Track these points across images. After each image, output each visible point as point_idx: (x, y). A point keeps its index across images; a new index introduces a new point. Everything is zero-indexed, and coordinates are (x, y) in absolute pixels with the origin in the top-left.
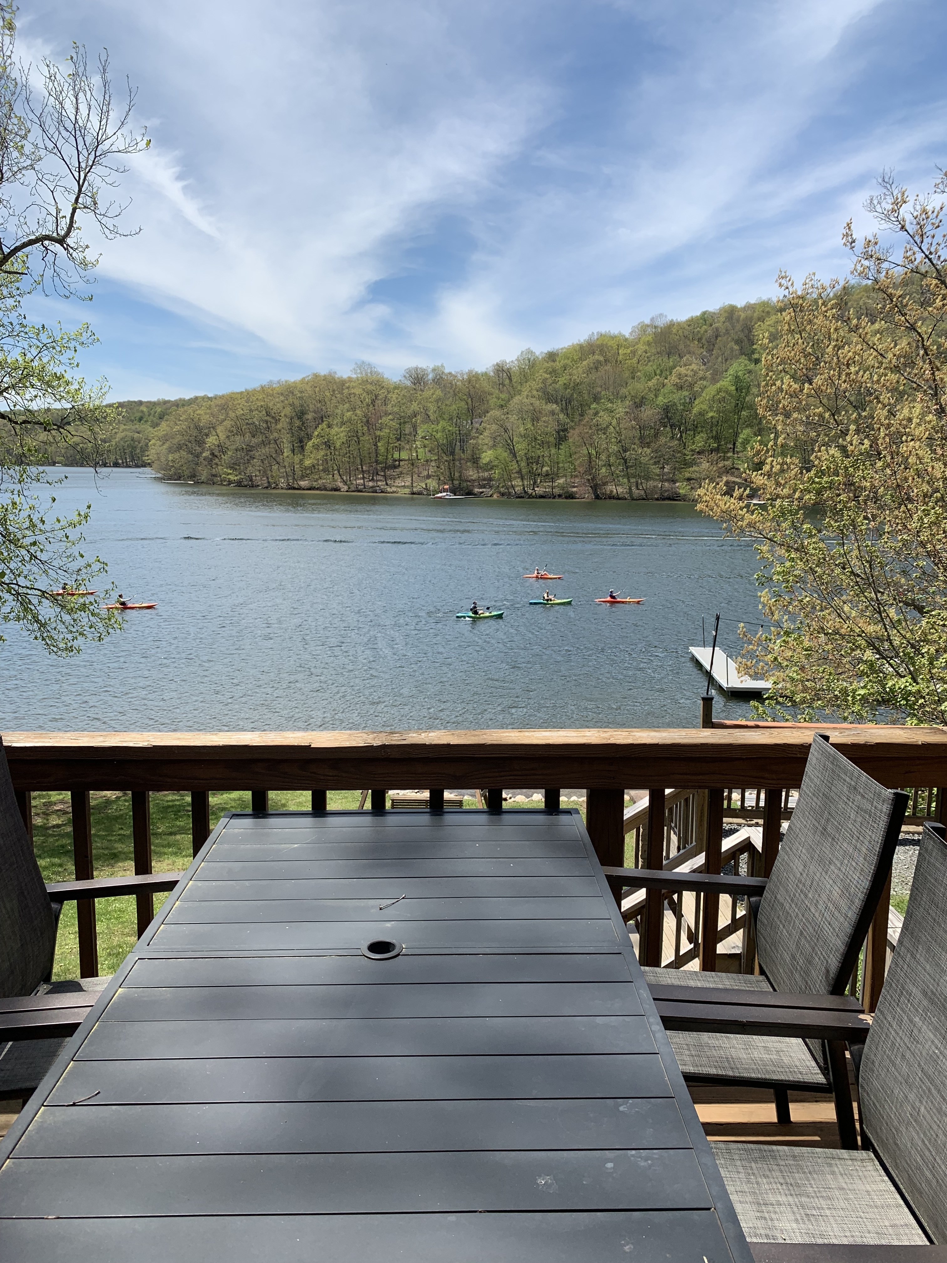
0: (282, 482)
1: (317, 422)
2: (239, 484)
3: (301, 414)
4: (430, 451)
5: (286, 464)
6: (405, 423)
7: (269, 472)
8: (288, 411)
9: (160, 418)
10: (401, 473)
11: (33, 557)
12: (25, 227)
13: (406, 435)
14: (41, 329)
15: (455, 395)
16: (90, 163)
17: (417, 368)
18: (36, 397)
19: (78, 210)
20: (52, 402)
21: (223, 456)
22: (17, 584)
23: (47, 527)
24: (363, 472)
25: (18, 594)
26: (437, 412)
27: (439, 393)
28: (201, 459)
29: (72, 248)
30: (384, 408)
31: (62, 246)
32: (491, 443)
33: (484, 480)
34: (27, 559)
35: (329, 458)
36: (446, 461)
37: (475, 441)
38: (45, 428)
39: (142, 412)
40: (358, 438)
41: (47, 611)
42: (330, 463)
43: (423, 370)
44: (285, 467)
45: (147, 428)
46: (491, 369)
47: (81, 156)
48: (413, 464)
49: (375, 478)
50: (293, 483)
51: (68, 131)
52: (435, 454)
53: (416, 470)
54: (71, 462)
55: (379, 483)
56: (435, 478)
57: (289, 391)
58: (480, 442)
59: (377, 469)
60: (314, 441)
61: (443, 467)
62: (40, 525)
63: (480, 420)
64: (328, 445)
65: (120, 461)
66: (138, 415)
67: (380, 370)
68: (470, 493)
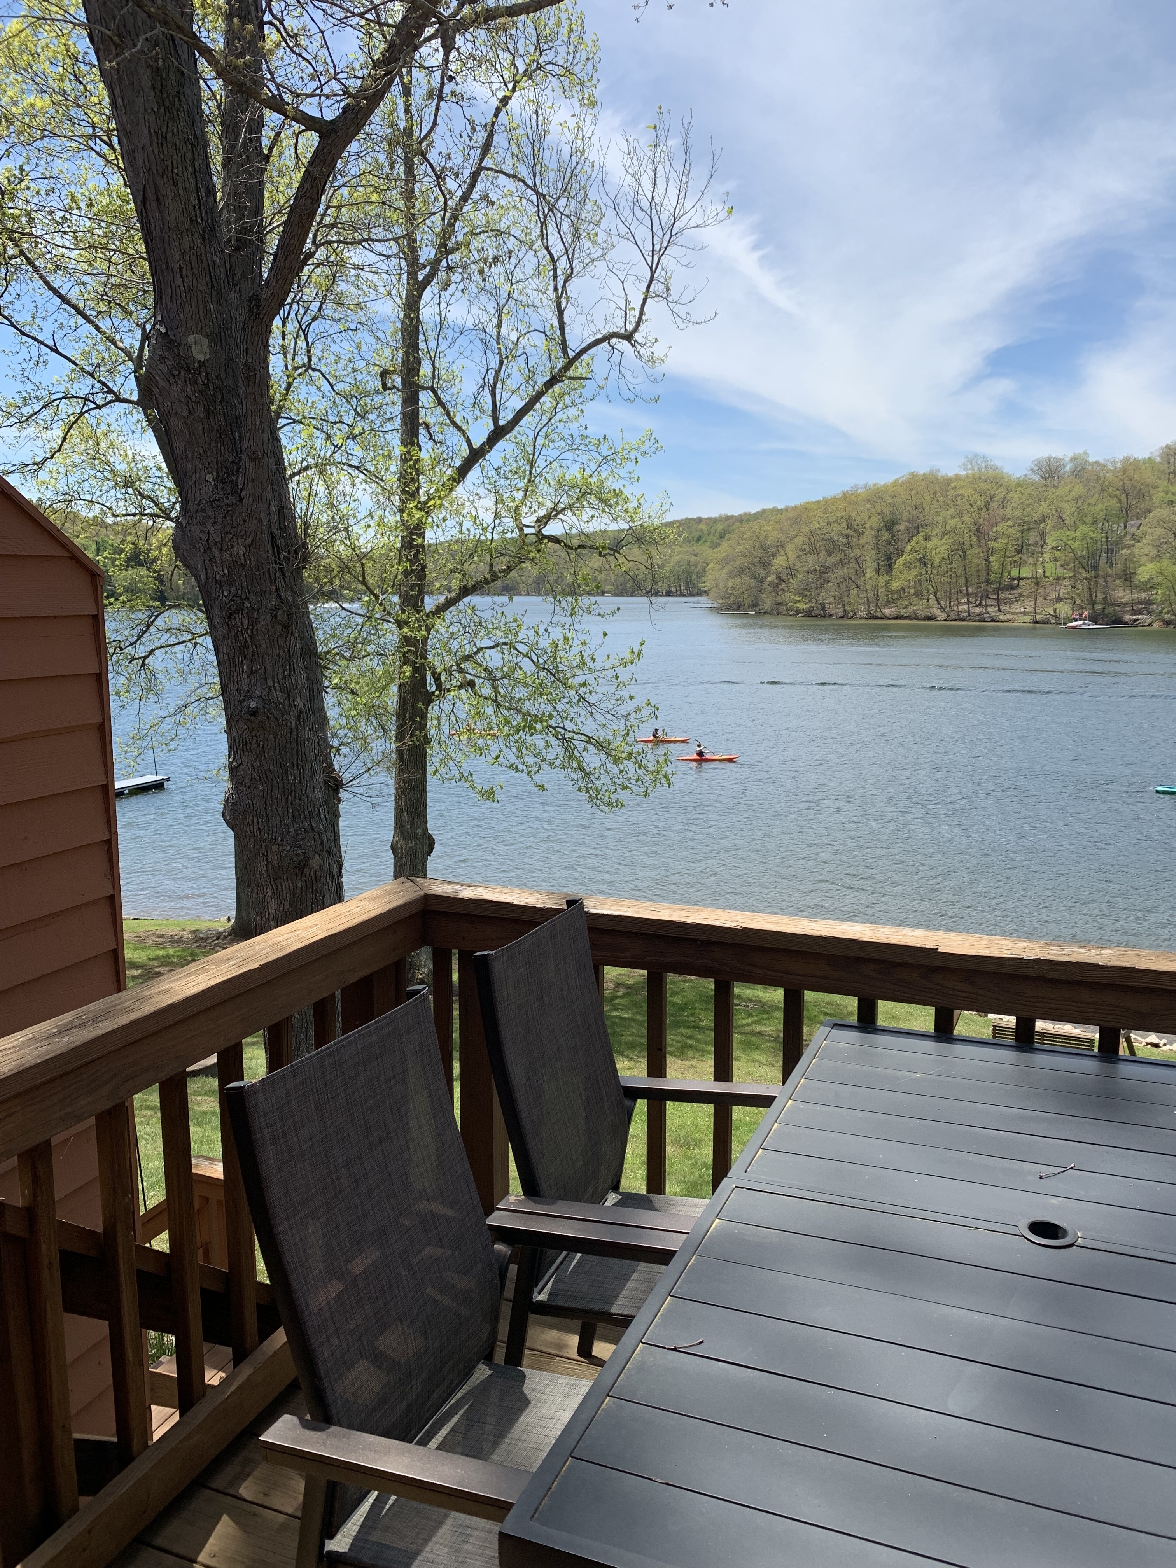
0: (862, 611)
1: (911, 534)
2: (809, 614)
3: (891, 525)
4: (1062, 566)
5: (868, 587)
6: (1029, 530)
7: (845, 598)
8: (875, 521)
9: (721, 537)
10: (1021, 595)
11: (582, 698)
12: (591, 325)
13: (1029, 545)
14: (602, 440)
15: (1103, 490)
16: (665, 244)
17: (1049, 459)
18: (593, 517)
19: (648, 300)
20: (609, 522)
21: (791, 580)
22: (563, 728)
23: (598, 665)
24: (968, 595)
25: (564, 738)
26: (1076, 514)
27: (1079, 489)
28: (766, 585)
29: (640, 344)
30: (1001, 512)
31: (630, 342)
32: (1154, 553)
33: (1140, 603)
34: (575, 701)
35: (923, 578)
36: (1086, 578)
37: (1129, 551)
38: (600, 554)
39: (701, 530)
40: (964, 552)
41: (592, 758)
42: (925, 584)
43: (1058, 460)
44: (866, 591)
45: (705, 550)
46: (1157, 453)
47: (655, 237)
48: (1037, 584)
49: (984, 602)
50: (876, 611)
51: (643, 210)
52: (1070, 569)
53: (1041, 591)
54: (622, 591)
55: (989, 609)
56: (1069, 601)
57: (877, 495)
58: (1136, 551)
59: (987, 591)
60: (906, 557)
61: (1080, 587)
62: (590, 664)
63: (1139, 522)
64: (923, 562)
65: (674, 589)
66: (696, 535)
67: (999, 464)
68: (1118, 621)
